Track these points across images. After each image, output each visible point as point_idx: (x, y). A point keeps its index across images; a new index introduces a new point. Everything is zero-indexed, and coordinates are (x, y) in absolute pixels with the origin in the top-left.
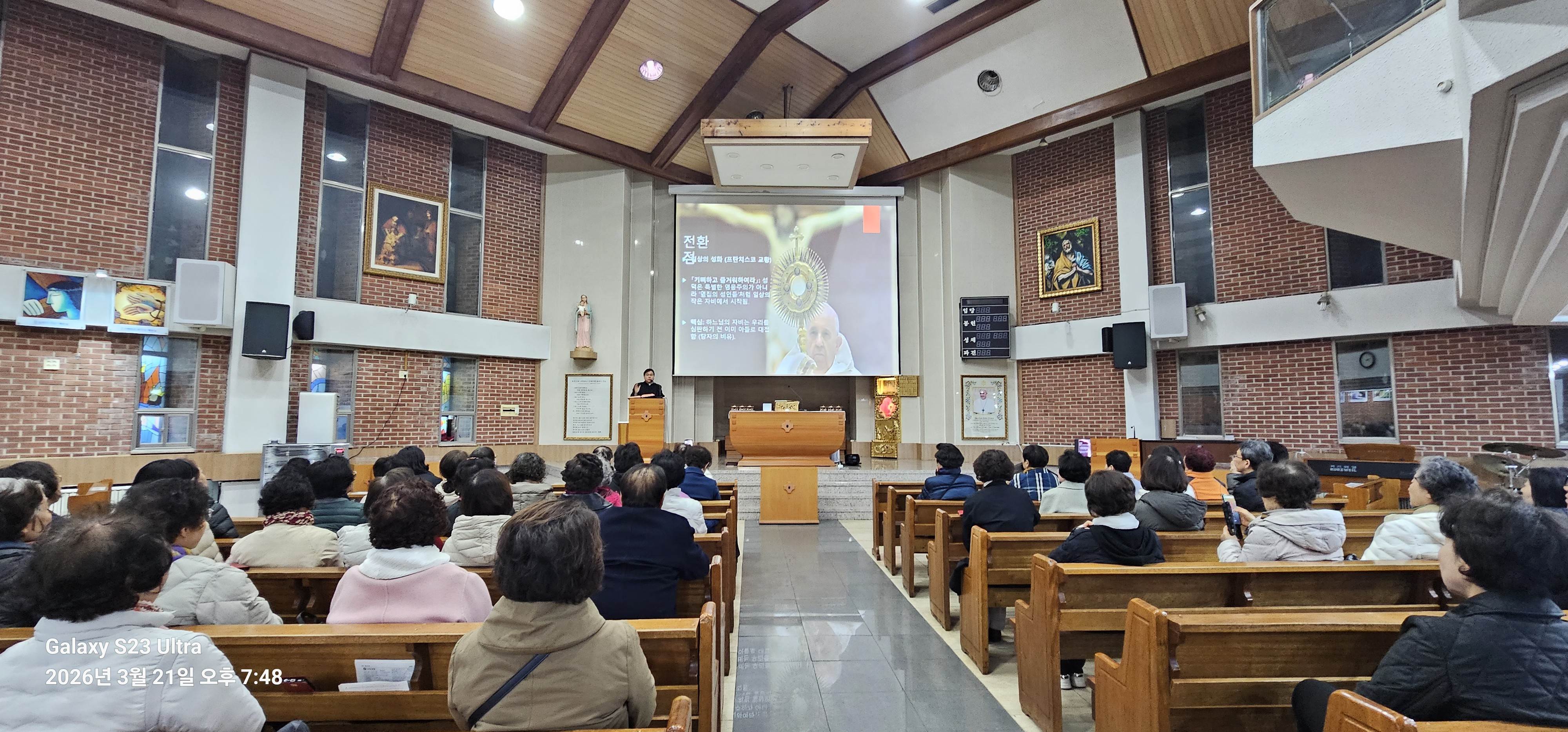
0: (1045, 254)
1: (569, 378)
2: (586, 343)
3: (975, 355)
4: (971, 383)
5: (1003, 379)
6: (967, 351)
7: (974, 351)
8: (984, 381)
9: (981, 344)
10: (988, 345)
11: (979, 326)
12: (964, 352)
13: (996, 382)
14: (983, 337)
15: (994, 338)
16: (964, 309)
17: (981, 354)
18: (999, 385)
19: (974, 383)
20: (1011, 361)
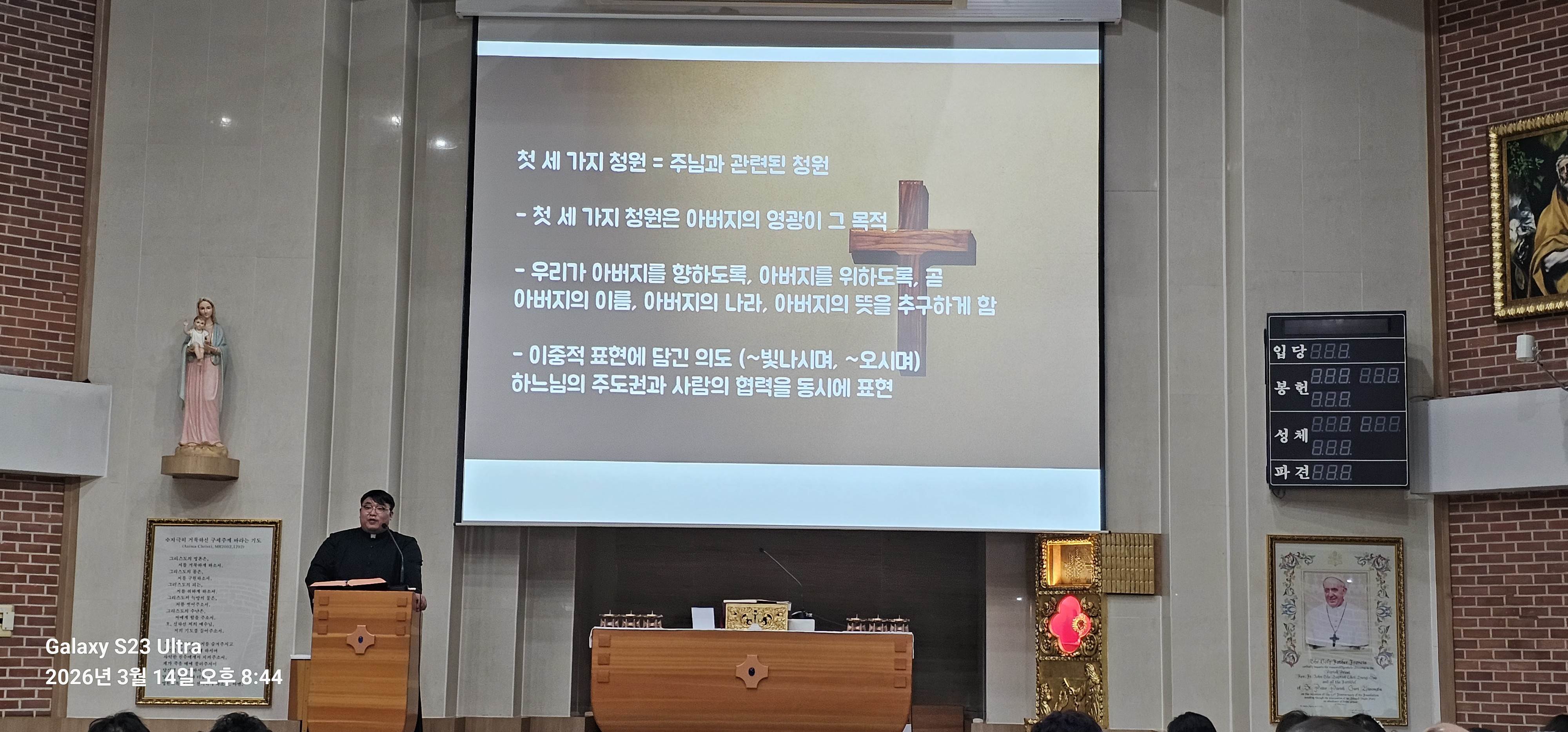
0: (1512, 192)
1: (158, 530)
2: (209, 435)
3: (1308, 478)
4: (1299, 559)
5: (1394, 547)
6: (1285, 466)
7: (1304, 468)
8: (1335, 553)
9: (1324, 449)
10: (1345, 451)
11: (1317, 396)
12: (1276, 468)
13: (1372, 558)
14: (1330, 427)
15: (1361, 430)
16: (1277, 347)
17: (1324, 476)
18: (1381, 567)
19: (1308, 559)
20: (1417, 497)
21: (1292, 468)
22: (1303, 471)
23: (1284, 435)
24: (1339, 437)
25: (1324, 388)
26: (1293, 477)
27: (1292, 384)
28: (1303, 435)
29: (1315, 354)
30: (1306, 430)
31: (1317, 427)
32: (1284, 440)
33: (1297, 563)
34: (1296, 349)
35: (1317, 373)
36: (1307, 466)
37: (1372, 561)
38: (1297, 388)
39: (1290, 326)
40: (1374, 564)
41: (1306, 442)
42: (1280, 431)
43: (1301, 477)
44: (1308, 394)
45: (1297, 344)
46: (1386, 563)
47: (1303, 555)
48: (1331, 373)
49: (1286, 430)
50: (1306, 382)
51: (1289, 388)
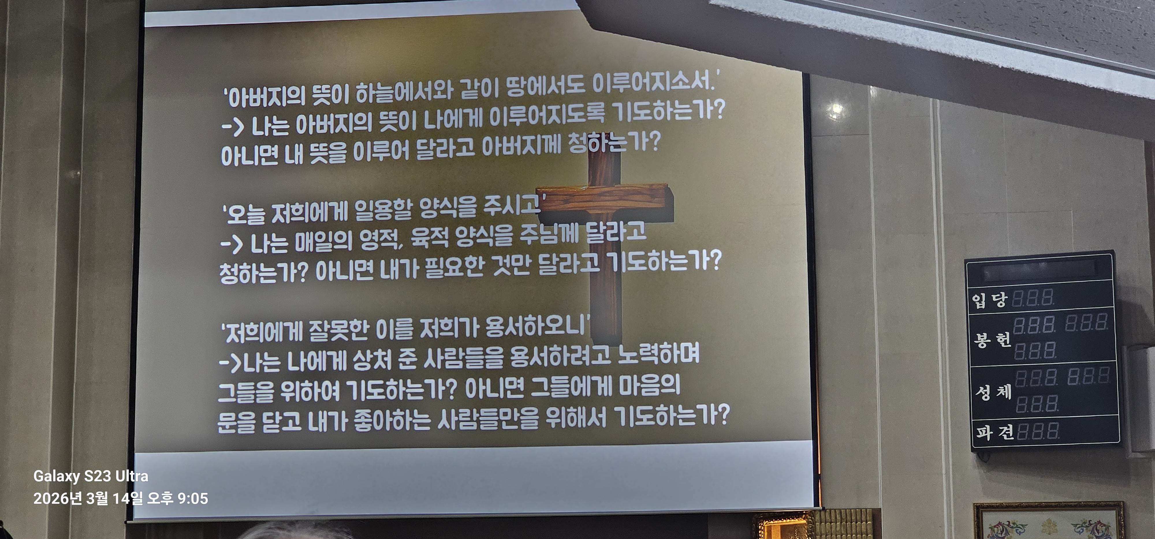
3: (1012, 438)
4: (1009, 529)
5: (1115, 511)
6: (988, 427)
7: (1008, 427)
8: (1049, 521)
9: (1029, 405)
10: (1051, 407)
11: (1020, 348)
12: (978, 429)
13: (1091, 524)
14: (1035, 382)
15: (1069, 384)
16: (976, 296)
17: (1030, 435)
18: (1100, 534)
19: (1020, 528)
20: (1139, 455)
21: (995, 428)
22: (1007, 431)
23: (985, 392)
24: (1045, 391)
25: (1028, 339)
26: (996, 438)
27: (992, 336)
28: (1006, 391)
29: (1017, 302)
30: (1009, 385)
31: (1020, 382)
32: (986, 398)
33: (1007, 533)
34: (997, 298)
35: (1019, 322)
36: (1011, 426)
37: (1091, 528)
38: (999, 340)
39: (987, 273)
40: (1092, 532)
41: (1010, 398)
42: (982, 388)
43: (1005, 437)
44: (1010, 346)
45: (997, 291)
46: (1106, 529)
47: (1014, 524)
48: (1034, 322)
49: (988, 386)
50: (1008, 333)
51: (989, 341)
